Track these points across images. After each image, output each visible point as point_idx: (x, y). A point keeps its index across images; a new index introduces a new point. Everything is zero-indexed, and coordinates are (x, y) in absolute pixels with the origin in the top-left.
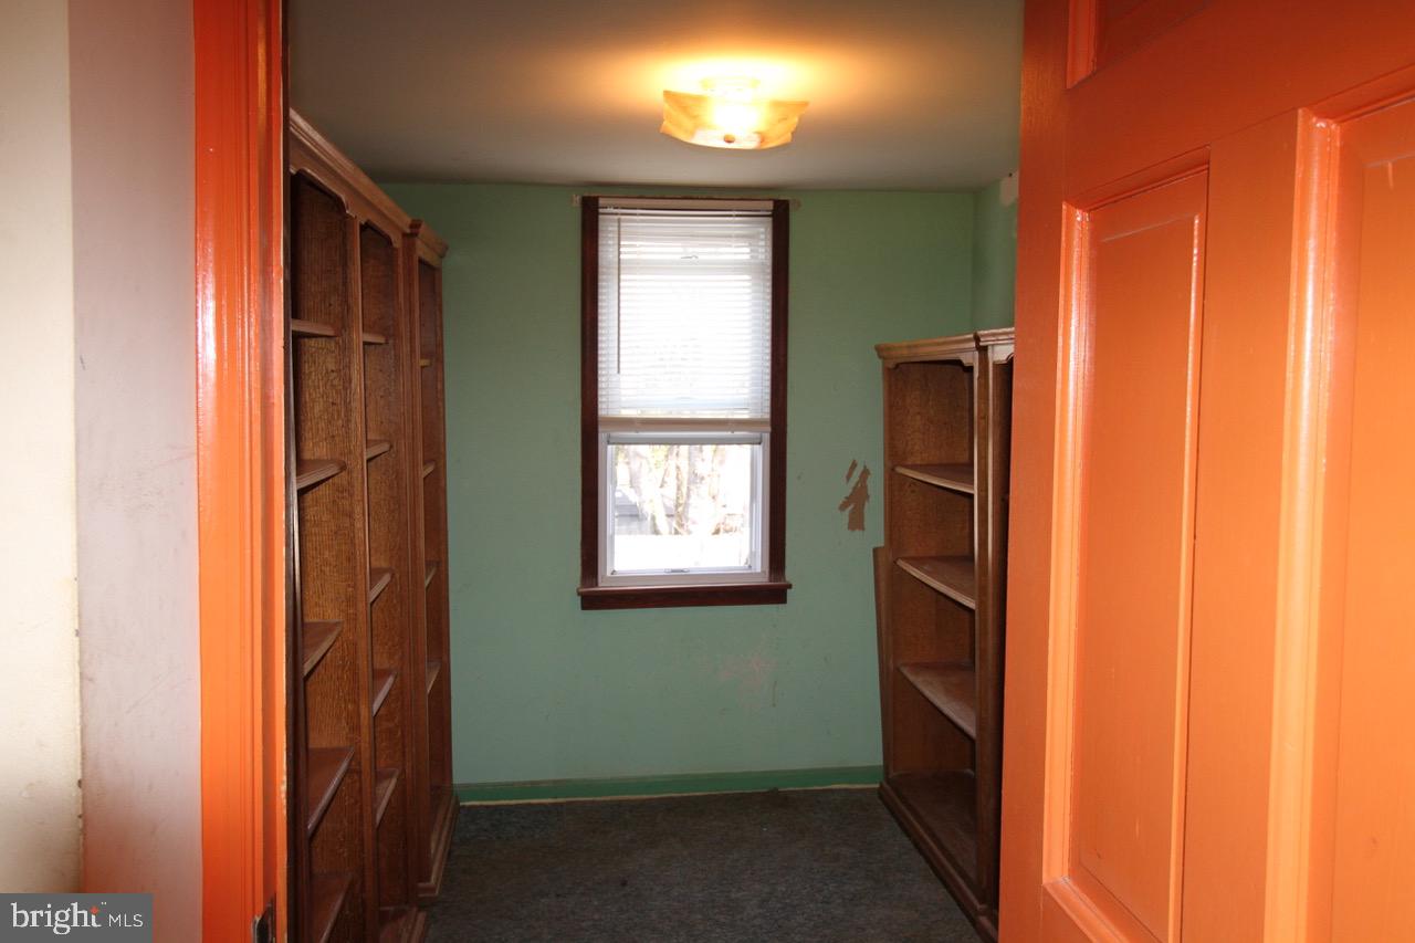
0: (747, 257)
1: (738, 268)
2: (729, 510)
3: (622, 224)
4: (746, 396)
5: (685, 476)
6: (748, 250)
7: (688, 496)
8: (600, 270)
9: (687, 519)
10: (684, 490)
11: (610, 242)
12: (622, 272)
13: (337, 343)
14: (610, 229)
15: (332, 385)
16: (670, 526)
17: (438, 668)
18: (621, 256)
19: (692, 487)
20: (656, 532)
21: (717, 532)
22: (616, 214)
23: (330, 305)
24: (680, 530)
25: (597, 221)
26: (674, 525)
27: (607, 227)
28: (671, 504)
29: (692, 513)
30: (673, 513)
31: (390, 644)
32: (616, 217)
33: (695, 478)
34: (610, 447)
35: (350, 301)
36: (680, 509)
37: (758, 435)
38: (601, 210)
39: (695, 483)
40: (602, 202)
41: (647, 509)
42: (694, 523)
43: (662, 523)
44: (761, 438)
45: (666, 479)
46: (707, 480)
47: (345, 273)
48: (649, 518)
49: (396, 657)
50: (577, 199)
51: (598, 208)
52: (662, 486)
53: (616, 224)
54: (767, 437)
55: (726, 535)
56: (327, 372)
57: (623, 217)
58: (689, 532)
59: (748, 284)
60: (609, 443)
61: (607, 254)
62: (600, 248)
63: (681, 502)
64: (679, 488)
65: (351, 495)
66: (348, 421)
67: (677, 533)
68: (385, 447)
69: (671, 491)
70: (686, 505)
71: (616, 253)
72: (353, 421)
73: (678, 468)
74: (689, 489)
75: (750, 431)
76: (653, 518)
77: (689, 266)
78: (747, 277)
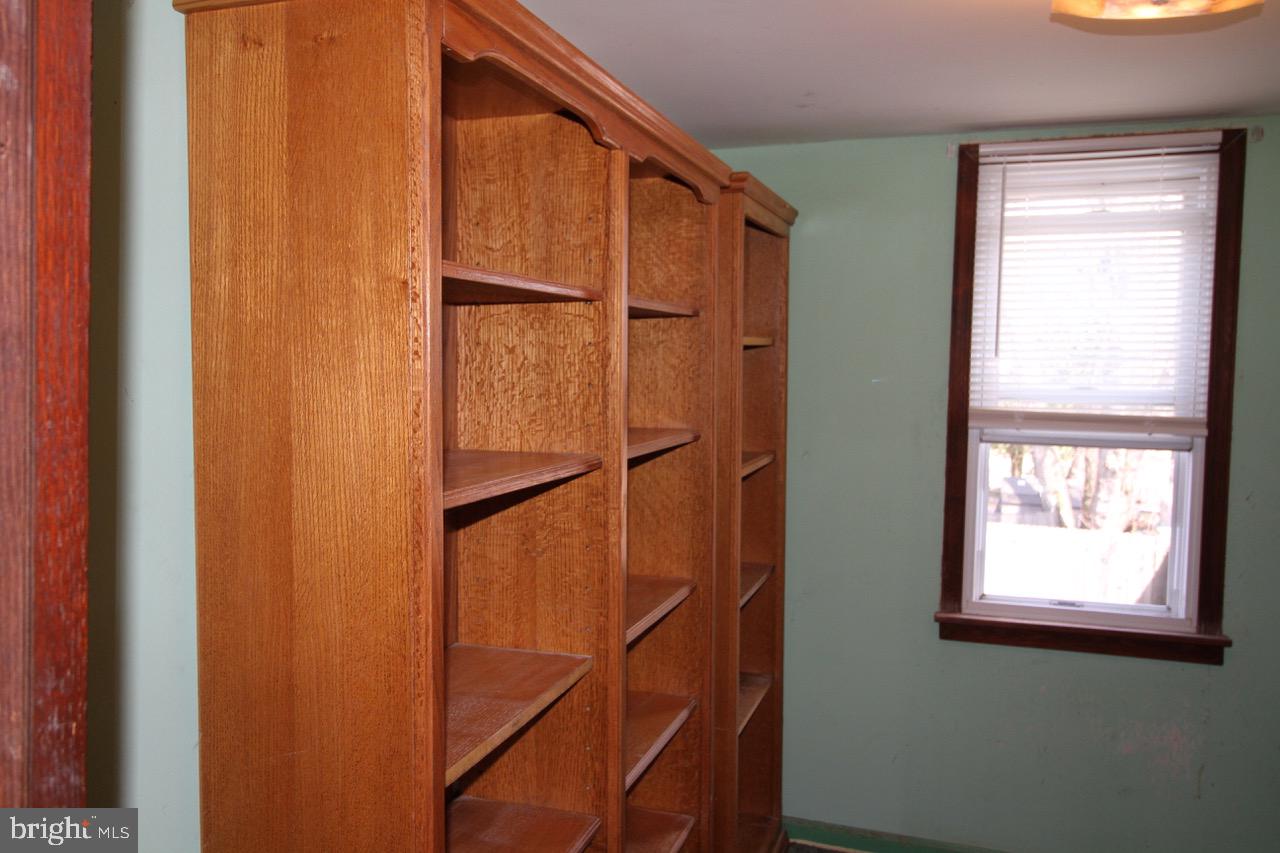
0: (1180, 207)
1: (1166, 221)
2: (1142, 507)
3: (1008, 174)
4: (1171, 388)
5: (1094, 468)
6: (1180, 198)
7: (1098, 489)
8: (979, 231)
9: (1095, 514)
10: (1093, 483)
11: (992, 197)
12: (1006, 231)
13: (596, 309)
14: (992, 181)
15: (589, 362)
16: (1077, 519)
17: (768, 686)
18: (1007, 214)
19: (1102, 481)
20: (1060, 523)
21: (1129, 529)
22: (1001, 163)
23: (590, 260)
24: (1086, 524)
25: (976, 172)
26: (1081, 517)
27: (989, 180)
28: (1079, 496)
29: (1100, 507)
30: (1080, 505)
31: (689, 668)
32: (1001, 166)
33: (1106, 472)
34: (983, 446)
35: (613, 254)
36: (1088, 503)
37: (1188, 439)
38: (981, 160)
39: (1105, 476)
40: (982, 150)
41: (1052, 501)
42: (1104, 517)
43: (1067, 515)
44: (1192, 443)
45: (1074, 471)
46: (1120, 474)
47: (608, 219)
48: (1053, 510)
49: (696, 685)
50: (955, 149)
51: (977, 158)
52: (1068, 477)
53: (1001, 174)
54: (1200, 444)
55: (1139, 533)
56: (584, 345)
57: (1009, 166)
58: (1097, 527)
59: (1178, 242)
60: (981, 441)
61: (987, 211)
62: (980, 205)
63: (1089, 495)
64: (1087, 481)
65: (606, 501)
66: (606, 407)
67: (1083, 526)
68: (688, 437)
69: (1078, 481)
70: (1095, 499)
71: (999, 211)
72: (610, 407)
73: (1087, 460)
74: (1098, 484)
75: (1177, 435)
76: (1058, 509)
77: (1101, 222)
78: (1178, 233)
